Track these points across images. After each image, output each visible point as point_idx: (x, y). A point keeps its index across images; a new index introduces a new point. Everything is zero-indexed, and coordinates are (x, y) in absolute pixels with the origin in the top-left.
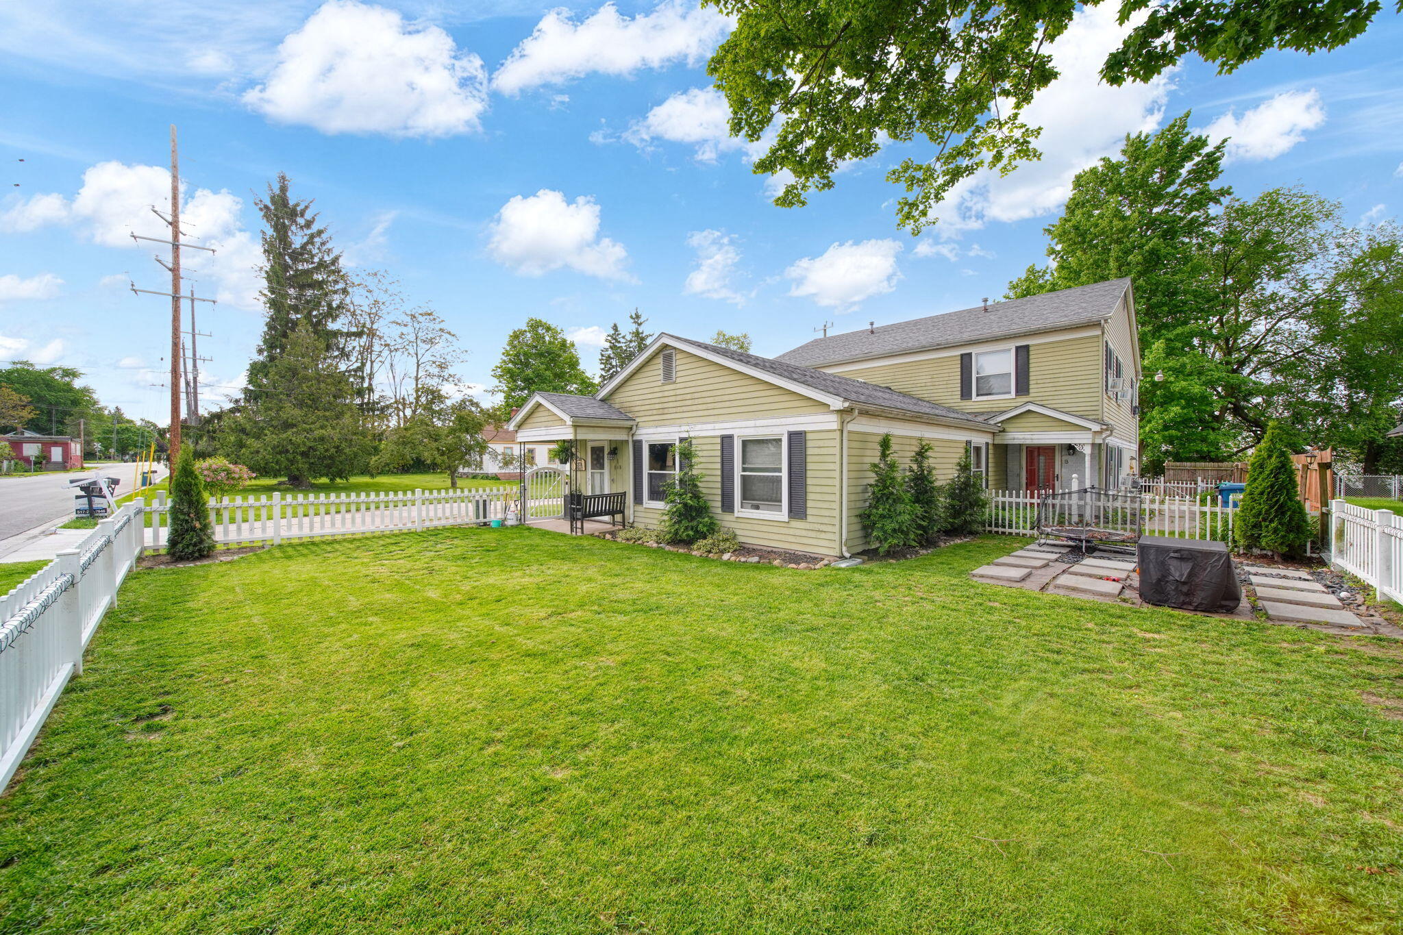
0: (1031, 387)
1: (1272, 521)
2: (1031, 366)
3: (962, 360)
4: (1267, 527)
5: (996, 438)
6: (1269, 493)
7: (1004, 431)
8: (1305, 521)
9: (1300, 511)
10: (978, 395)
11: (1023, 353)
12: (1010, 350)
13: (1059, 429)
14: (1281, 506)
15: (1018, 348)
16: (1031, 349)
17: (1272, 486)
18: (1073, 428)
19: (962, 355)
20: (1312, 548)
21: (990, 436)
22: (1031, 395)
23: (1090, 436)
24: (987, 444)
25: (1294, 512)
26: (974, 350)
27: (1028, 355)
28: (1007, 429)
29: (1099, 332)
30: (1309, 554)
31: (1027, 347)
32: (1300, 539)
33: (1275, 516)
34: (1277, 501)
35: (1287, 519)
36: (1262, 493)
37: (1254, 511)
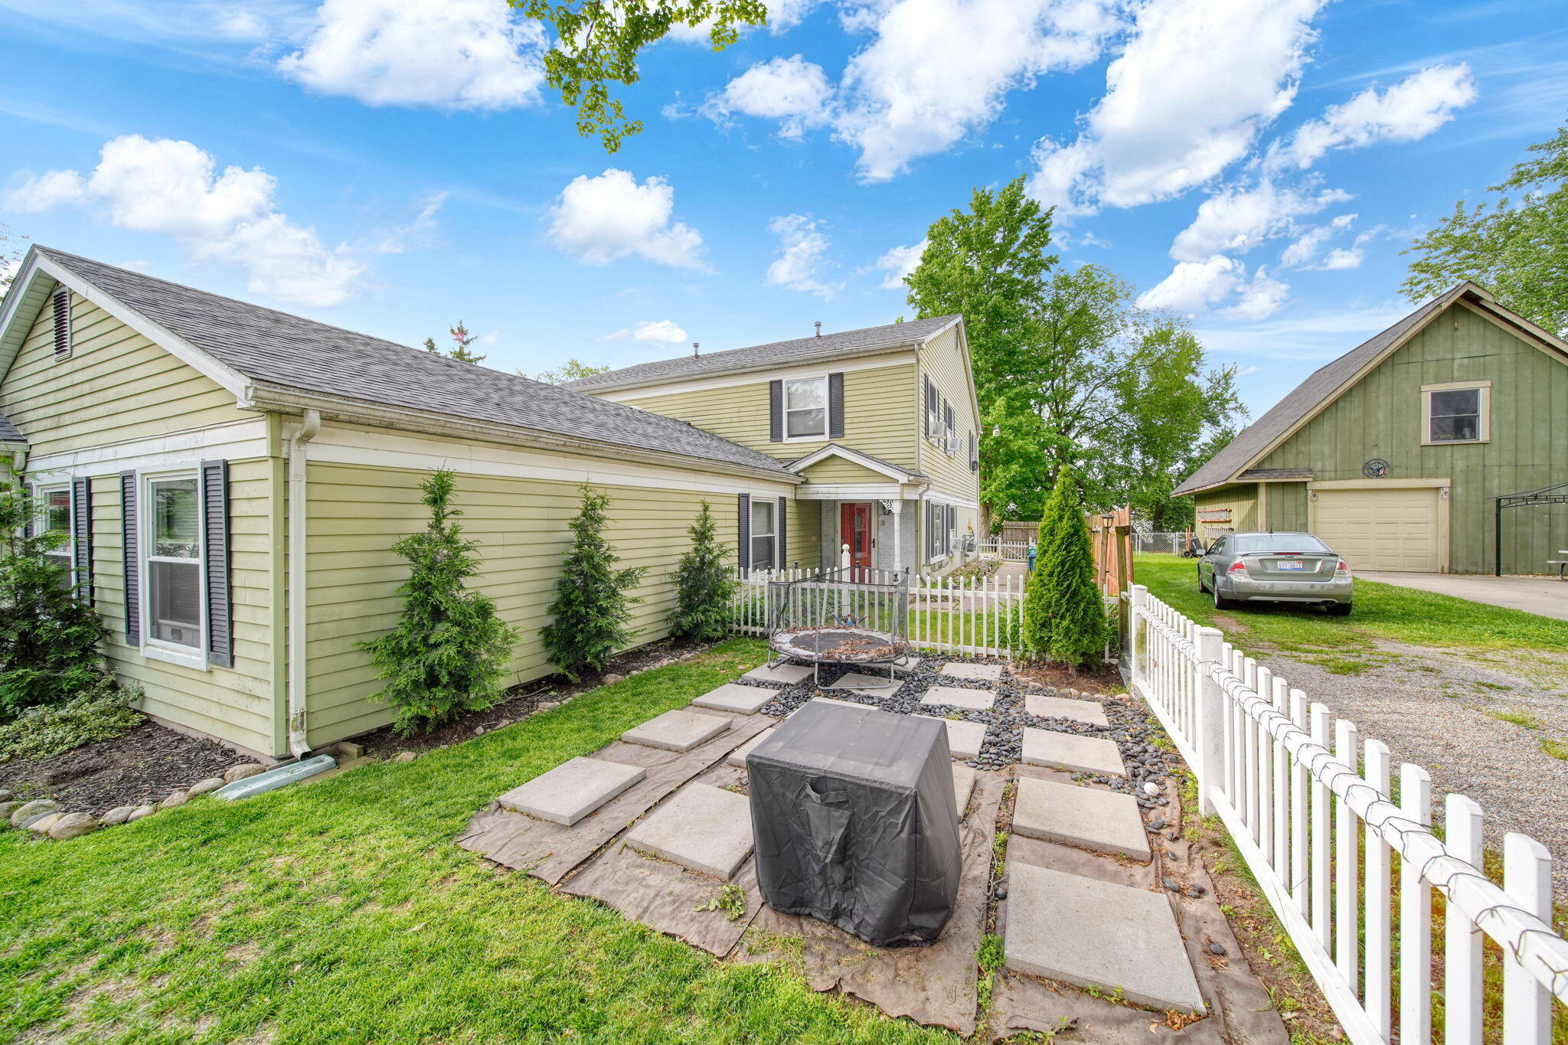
0: (846, 426)
1: (1063, 617)
2: (846, 399)
3: (771, 389)
4: (1057, 626)
5: (799, 491)
6: (1059, 573)
7: (806, 483)
8: (1101, 615)
9: (1095, 601)
10: (790, 436)
11: (836, 383)
12: (823, 378)
13: (866, 480)
14: (1074, 594)
15: (831, 376)
16: (845, 378)
17: (1063, 563)
18: (881, 479)
19: (772, 383)
20: (1110, 651)
21: (791, 489)
22: (846, 437)
23: (898, 490)
24: (783, 500)
25: (1088, 603)
26: (785, 377)
27: (843, 386)
28: (811, 480)
29: (914, 361)
30: (1107, 660)
31: (841, 375)
32: (1095, 643)
33: (1067, 610)
34: (1069, 586)
35: (1079, 615)
36: (1051, 574)
37: (1043, 601)
